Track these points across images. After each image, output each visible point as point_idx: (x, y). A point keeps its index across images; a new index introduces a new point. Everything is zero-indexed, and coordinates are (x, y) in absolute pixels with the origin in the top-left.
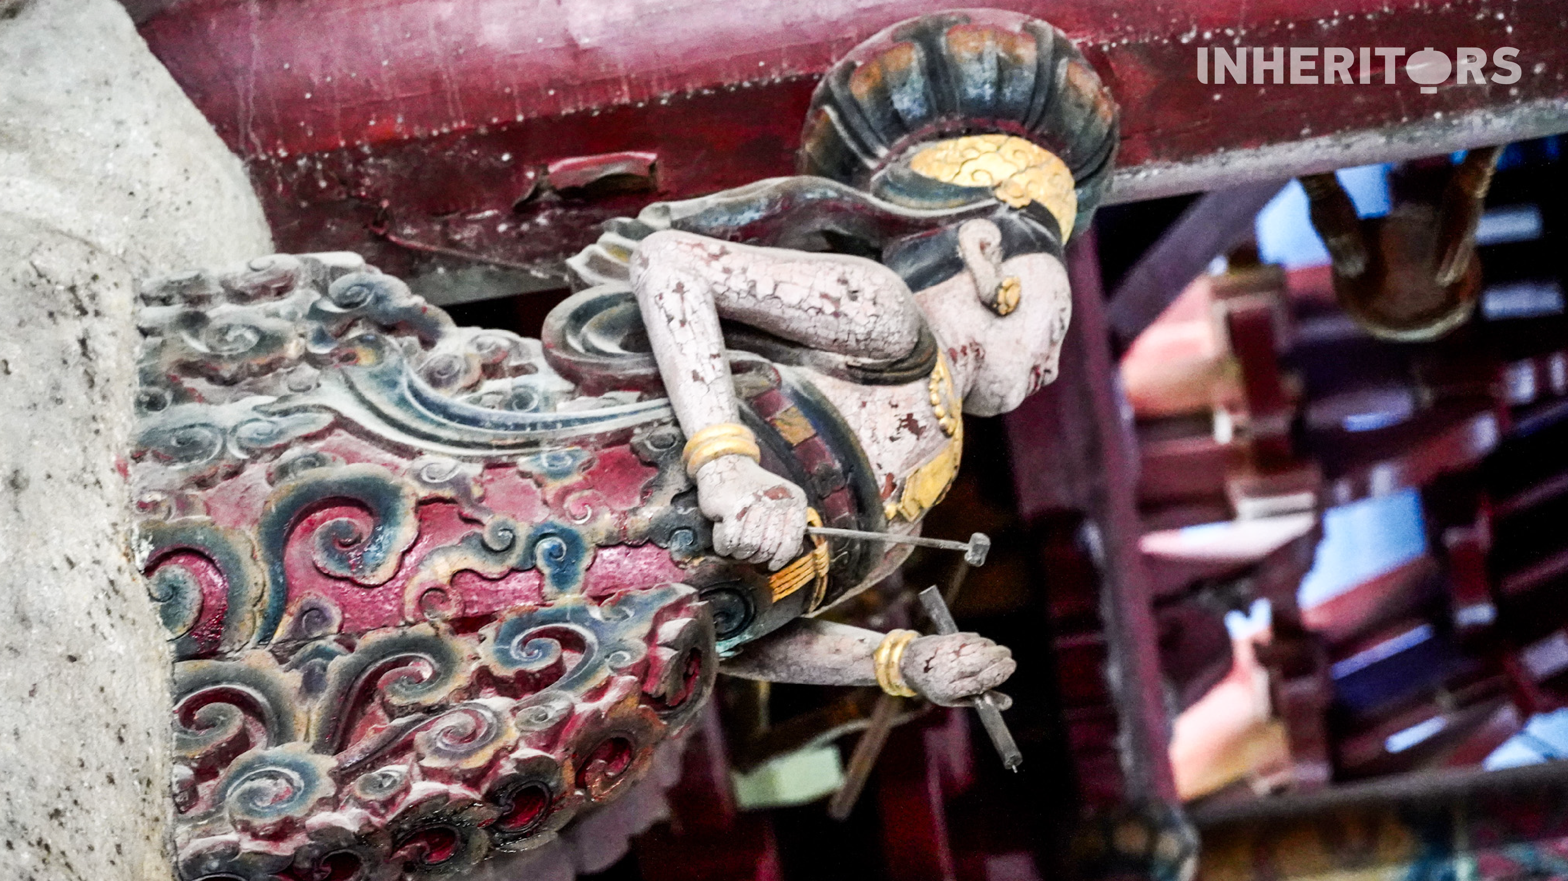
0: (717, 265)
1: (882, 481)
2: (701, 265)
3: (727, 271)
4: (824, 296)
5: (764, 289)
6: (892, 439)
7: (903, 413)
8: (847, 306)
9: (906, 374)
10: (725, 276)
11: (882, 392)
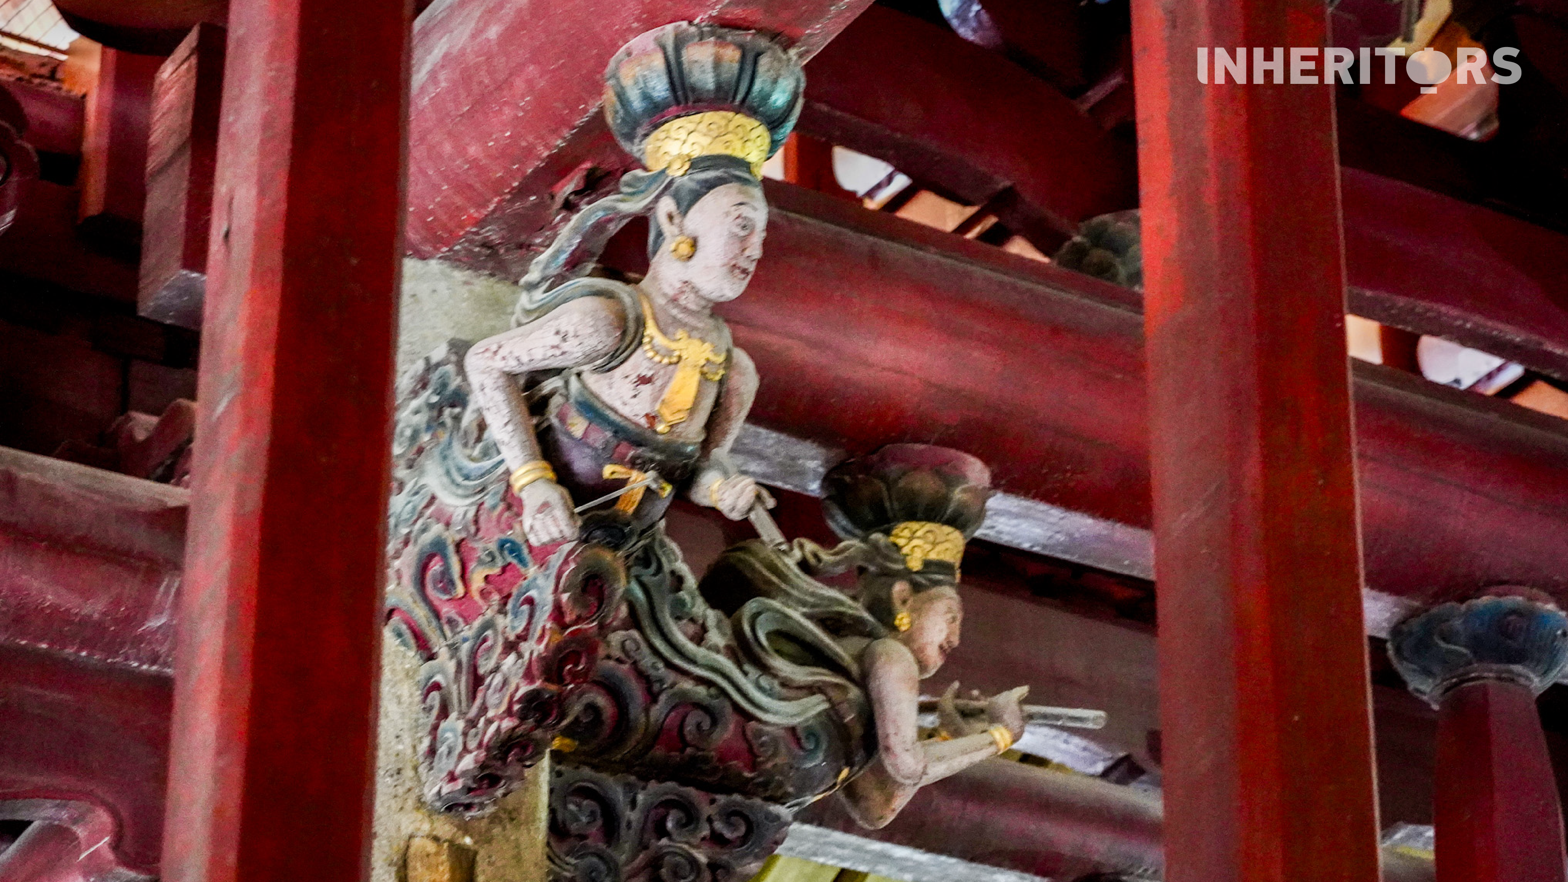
0: (498, 357)
1: (643, 422)
2: (490, 363)
3: (504, 358)
4: (553, 347)
5: (525, 359)
6: (635, 396)
7: (633, 377)
8: (565, 347)
9: (625, 354)
10: (504, 362)
11: (618, 372)
